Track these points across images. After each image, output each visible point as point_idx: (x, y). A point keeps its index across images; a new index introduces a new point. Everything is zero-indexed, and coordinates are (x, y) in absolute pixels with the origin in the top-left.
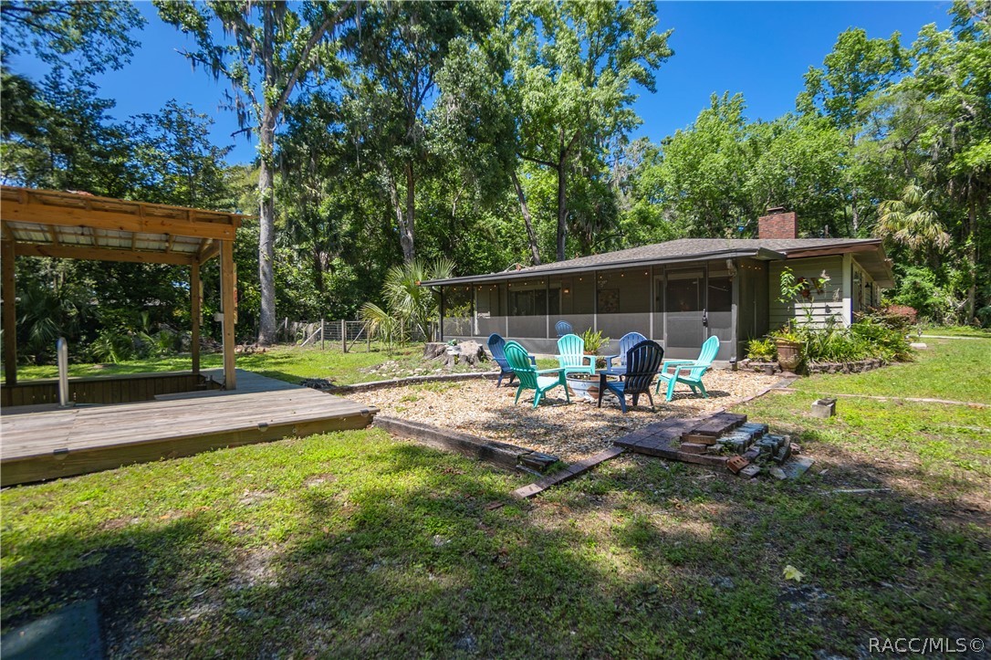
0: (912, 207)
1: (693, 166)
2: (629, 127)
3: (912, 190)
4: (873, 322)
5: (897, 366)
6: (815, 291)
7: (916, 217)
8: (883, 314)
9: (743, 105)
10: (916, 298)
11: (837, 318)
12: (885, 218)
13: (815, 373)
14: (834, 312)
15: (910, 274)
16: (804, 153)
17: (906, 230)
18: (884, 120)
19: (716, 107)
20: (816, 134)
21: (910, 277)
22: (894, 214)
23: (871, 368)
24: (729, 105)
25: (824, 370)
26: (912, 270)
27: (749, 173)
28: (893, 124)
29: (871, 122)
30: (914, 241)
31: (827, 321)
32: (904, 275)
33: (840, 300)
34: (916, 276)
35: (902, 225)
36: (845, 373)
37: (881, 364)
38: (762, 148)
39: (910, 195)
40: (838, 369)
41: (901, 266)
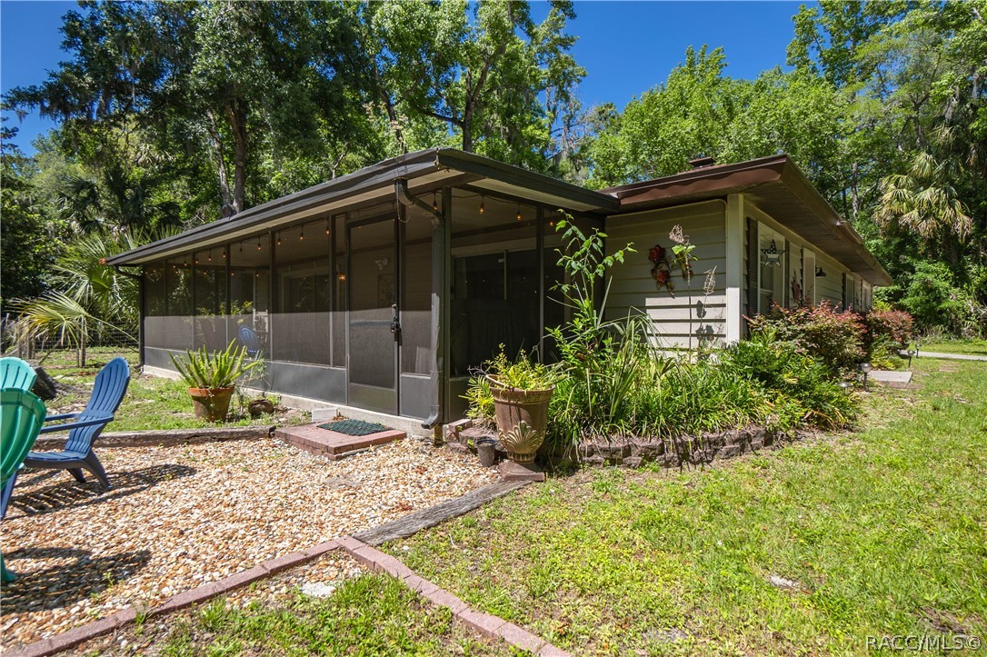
0: (924, 182)
1: (652, 131)
2: (568, 78)
3: (922, 161)
4: (778, 336)
5: (813, 441)
6: (679, 273)
7: (927, 194)
8: (800, 322)
9: (723, 63)
10: (928, 301)
11: (715, 328)
12: (887, 196)
13: (592, 463)
14: (711, 314)
15: (920, 270)
16: (787, 116)
17: (915, 213)
18: (892, 75)
19: (692, 64)
20: (804, 92)
21: (920, 274)
22: (899, 191)
23: (742, 450)
24: (707, 63)
25: (615, 458)
26: (923, 264)
27: (722, 142)
28: (903, 80)
29: (874, 77)
30: (925, 228)
31: (700, 335)
32: (913, 272)
33: (720, 290)
34: (928, 272)
35: (911, 207)
36: (667, 465)
37: (769, 439)
38: (738, 108)
39: (920, 167)
40: (648, 456)
41: (909, 259)
